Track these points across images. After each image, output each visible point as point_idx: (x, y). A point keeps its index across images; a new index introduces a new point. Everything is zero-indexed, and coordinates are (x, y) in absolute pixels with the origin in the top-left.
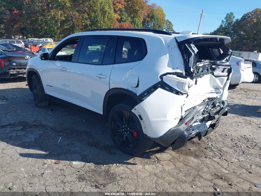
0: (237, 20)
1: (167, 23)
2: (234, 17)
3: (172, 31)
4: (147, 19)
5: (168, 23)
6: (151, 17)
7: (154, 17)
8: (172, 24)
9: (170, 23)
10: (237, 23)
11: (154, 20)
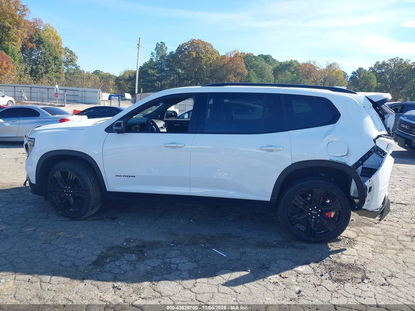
0: (171, 53)
1: (66, 53)
2: (166, 48)
3: (73, 65)
4: (30, 45)
5: (68, 53)
6: (36, 41)
7: (42, 43)
8: (74, 55)
9: (71, 52)
10: (172, 57)
11: (44, 47)
